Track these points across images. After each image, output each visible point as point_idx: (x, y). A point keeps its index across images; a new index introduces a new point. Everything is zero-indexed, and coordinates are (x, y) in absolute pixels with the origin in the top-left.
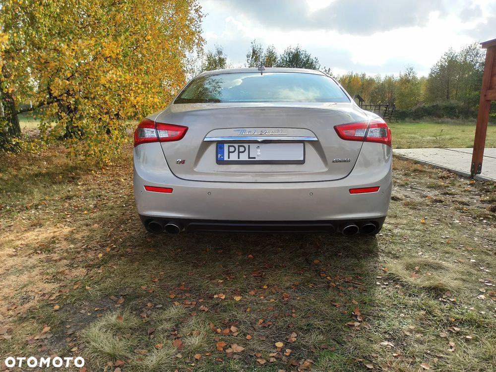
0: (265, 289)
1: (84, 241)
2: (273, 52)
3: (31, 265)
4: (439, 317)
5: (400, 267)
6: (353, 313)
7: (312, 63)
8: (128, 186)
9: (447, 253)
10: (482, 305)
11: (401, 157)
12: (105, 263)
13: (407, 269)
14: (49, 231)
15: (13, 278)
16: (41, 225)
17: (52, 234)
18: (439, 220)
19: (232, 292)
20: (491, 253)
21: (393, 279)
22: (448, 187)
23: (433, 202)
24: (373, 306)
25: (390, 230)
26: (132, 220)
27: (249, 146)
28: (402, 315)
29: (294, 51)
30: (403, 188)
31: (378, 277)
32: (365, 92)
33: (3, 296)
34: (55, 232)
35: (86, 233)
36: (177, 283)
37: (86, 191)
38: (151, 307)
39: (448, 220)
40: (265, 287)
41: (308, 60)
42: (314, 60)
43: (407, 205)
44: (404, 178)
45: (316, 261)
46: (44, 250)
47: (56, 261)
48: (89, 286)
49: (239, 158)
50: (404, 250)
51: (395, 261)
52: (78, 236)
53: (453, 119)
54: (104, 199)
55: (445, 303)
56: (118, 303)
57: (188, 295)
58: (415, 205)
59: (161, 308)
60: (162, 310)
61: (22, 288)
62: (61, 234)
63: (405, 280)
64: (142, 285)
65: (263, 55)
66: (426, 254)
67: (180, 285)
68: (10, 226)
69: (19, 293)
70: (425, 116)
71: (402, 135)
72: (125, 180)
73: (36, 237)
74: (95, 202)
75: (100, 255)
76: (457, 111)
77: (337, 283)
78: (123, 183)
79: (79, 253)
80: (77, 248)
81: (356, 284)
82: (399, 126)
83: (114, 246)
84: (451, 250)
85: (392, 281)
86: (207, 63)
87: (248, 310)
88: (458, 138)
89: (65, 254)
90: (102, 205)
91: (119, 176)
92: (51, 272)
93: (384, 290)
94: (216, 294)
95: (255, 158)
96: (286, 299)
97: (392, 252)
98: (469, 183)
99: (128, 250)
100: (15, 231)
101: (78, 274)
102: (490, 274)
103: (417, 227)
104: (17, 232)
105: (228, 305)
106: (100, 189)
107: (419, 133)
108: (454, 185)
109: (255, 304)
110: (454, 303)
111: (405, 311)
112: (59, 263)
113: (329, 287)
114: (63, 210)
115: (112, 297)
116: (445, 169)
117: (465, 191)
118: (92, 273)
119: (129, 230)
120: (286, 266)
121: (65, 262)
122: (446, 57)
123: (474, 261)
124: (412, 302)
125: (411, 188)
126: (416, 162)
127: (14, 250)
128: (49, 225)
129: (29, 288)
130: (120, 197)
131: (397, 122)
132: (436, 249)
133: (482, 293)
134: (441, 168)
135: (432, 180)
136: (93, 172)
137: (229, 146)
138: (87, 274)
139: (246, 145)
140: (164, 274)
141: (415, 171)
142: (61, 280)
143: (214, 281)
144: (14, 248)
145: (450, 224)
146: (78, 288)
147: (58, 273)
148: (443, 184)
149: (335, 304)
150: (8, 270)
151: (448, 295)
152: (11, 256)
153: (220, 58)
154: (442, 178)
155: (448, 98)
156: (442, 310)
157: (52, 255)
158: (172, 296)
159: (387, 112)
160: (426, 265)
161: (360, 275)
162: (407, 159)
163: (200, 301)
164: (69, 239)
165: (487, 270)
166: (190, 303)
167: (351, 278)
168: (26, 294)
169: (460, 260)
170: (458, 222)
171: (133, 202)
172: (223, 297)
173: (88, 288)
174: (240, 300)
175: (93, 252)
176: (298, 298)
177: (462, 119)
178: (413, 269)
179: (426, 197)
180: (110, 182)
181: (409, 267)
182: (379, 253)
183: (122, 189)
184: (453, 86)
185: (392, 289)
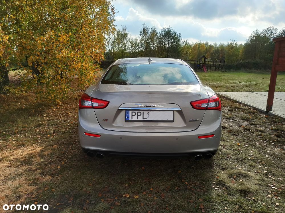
0: (151, 190)
1: (49, 157)
2: (155, 30)
3: (20, 173)
4: (246, 210)
5: (225, 176)
6: (199, 207)
7: (178, 36)
8: (73, 117)
9: (251, 166)
10: (269, 202)
11: (228, 98)
12: (62, 172)
13: (230, 178)
14: (29, 149)
15: (10, 182)
16: (24, 145)
17: (30, 151)
18: (247, 143)
19: (133, 193)
20: (275, 166)
21: (221, 184)
22: (254, 119)
23: (244, 130)
24: (211, 202)
25: (220, 150)
26: (76, 142)
27: (143, 112)
28: (226, 208)
29: (167, 30)
30: (228, 120)
31: (213, 182)
32: (208, 53)
33: (5, 195)
34: (32, 150)
35: (50, 151)
36: (102, 186)
37: (48, 121)
38: (89, 202)
39: (252, 143)
40: (151, 189)
41: (175, 35)
42: (179, 35)
43: (230, 132)
44: (229, 112)
45: (180, 172)
46: (27, 163)
47: (34, 171)
48: (54, 189)
49: (137, 119)
50: (228, 164)
51: (223, 172)
52: (45, 153)
53: (257, 70)
54: (59, 127)
55: (249, 200)
56: (70, 200)
57: (109, 194)
58: (234, 133)
59: (94, 204)
60: (94, 205)
61: (15, 190)
62: (36, 152)
63: (228, 185)
64: (83, 188)
65: (149, 32)
66: (240, 166)
67: (104, 188)
68: (6, 146)
69: (14, 193)
70: (242, 68)
71: (229, 81)
72: (70, 112)
73: (22, 154)
74: (54, 129)
75: (59, 167)
76: (260, 65)
77: (191, 187)
78: (69, 115)
79: (46, 165)
80: (45, 162)
81: (201, 187)
82: (227, 74)
83: (66, 161)
84: (254, 164)
85: (221, 185)
86: (117, 36)
87: (142, 205)
88: (260, 84)
89: (39, 166)
90: (58, 130)
91: (67, 110)
92: (32, 178)
93: (217, 191)
94: (124, 194)
95: (146, 119)
96: (163, 197)
97: (222, 165)
98: (265, 117)
99: (74, 163)
100: (9, 149)
101: (46, 180)
102: (274, 180)
103: (236, 148)
104: (11, 150)
105: (131, 201)
106: (57, 119)
107: (238, 80)
108: (256, 118)
109: (146, 200)
110: (254, 200)
111: (227, 205)
112: (35, 173)
113: (186, 189)
114: (36, 134)
115: (67, 196)
116: (252, 107)
117: (262, 122)
118: (54, 179)
119: (74, 149)
120: (163, 175)
121: (39, 171)
122: (254, 34)
123: (266, 171)
124: (231, 199)
125: (233, 120)
126: (236, 102)
127: (10, 163)
128: (28, 145)
129: (20, 189)
130: (68, 125)
131: (226, 71)
132: (246, 163)
133: (269, 193)
134: (250, 106)
135: (244, 114)
136: (52, 107)
137: (132, 112)
138: (52, 180)
139: (142, 112)
140: (95, 180)
141: (235, 108)
142: (37, 184)
143: (123, 185)
144: (9, 161)
145: (254, 146)
146: (47, 189)
147: (35, 179)
148: (250, 117)
149: (190, 201)
150: (7, 177)
151: (251, 195)
152: (8, 167)
153: (124, 33)
154: (250, 113)
155: (255, 58)
156: (248, 205)
157: (31, 166)
158: (100, 195)
159: (220, 65)
160: (239, 175)
161: (204, 181)
162: (231, 100)
163: (116, 198)
164: (41, 155)
165: (273, 178)
166: (110, 200)
167: (199, 183)
168: (18, 194)
169: (258, 171)
170: (258, 144)
171: (76, 129)
172: (128, 196)
173: (53, 190)
174: (138, 198)
175: (54, 165)
176: (170, 197)
177: (263, 70)
178: (233, 177)
179: (241, 126)
180: (62, 114)
181: (231, 176)
182: (214, 166)
183: (69, 120)
184: (258, 51)
185: (221, 191)
